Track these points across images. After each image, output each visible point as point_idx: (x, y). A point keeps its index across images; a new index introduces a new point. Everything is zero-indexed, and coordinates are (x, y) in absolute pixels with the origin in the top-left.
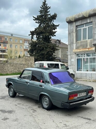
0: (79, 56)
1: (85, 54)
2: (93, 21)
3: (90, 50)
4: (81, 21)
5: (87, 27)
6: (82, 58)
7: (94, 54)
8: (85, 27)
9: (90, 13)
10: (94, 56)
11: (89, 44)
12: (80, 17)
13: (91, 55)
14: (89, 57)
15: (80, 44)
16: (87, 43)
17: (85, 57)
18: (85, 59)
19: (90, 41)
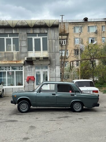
0: (2, 69)
1: (11, 67)
2: (20, 33)
3: (18, 63)
4: (4, 30)
5: (12, 38)
6: (7, 71)
7: (21, 67)
8: (9, 37)
9: (17, 24)
10: (21, 69)
11: (16, 57)
12: (4, 25)
13: (18, 68)
14: (15, 71)
15: (4, 55)
16: (13, 55)
17: (11, 71)
18: (10, 72)
19: (16, 53)
